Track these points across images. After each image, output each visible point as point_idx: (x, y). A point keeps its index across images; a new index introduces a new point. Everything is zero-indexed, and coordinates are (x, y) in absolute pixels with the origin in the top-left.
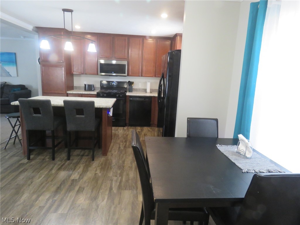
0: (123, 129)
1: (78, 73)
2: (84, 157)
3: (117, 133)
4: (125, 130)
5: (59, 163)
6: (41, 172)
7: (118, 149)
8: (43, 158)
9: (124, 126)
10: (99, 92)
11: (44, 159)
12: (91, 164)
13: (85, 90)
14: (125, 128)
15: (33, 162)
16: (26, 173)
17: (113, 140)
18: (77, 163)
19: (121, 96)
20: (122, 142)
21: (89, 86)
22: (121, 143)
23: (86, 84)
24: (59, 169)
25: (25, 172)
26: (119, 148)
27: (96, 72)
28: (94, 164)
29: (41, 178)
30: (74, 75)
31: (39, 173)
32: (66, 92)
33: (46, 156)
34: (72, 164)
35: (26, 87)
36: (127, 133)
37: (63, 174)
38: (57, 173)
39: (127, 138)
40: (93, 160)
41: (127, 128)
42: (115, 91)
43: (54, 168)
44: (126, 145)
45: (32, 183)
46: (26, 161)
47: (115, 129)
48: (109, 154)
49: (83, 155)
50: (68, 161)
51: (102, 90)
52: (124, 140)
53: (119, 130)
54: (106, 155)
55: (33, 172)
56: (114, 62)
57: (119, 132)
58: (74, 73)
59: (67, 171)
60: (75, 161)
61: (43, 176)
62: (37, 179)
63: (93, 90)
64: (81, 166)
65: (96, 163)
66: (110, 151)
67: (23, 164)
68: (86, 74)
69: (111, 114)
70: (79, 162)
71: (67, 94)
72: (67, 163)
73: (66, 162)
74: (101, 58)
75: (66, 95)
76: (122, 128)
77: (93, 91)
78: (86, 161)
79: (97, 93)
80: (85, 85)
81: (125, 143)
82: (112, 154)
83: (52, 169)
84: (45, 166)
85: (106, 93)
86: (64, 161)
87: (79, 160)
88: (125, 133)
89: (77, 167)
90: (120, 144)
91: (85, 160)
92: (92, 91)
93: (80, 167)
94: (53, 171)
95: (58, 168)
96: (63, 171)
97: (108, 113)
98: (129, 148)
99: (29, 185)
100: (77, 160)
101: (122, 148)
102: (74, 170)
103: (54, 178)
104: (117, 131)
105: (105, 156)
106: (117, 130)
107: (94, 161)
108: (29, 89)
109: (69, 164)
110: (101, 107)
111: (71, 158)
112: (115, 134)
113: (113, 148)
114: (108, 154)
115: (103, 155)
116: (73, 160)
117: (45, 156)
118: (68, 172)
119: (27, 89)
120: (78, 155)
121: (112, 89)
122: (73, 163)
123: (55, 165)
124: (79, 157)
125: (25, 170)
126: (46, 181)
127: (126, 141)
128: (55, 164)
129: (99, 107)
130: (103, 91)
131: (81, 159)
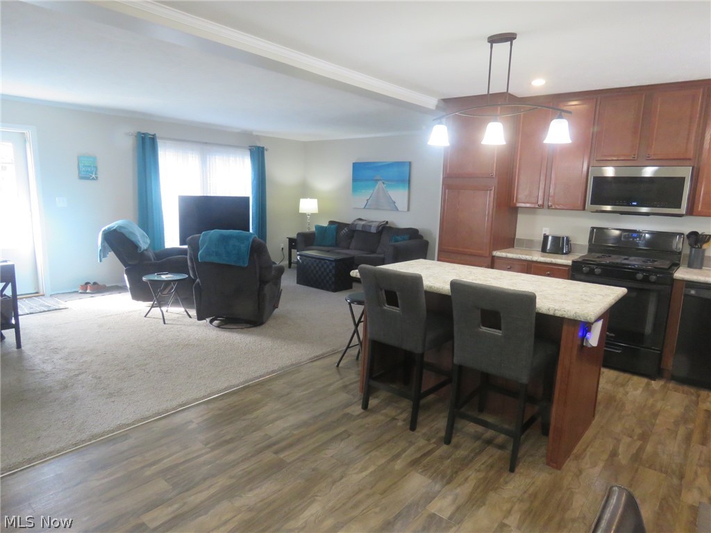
0: (648, 384)
1: (528, 205)
2: (491, 450)
3: (619, 396)
4: (653, 393)
5: (422, 442)
6: (373, 454)
7: (605, 457)
8: (393, 413)
9: (651, 376)
10: (580, 260)
11: (394, 419)
12: (502, 480)
13: (544, 250)
14: (656, 384)
15: (370, 420)
16: (343, 444)
17: (597, 417)
18: (465, 463)
19: (653, 278)
20: (631, 437)
21: (556, 239)
22: (626, 440)
23: (547, 234)
24: (414, 463)
25: (342, 440)
26: (614, 454)
27: (580, 203)
28: (510, 486)
29: (364, 474)
30: (519, 210)
31: (367, 457)
32: (491, 253)
33: (401, 413)
34: (449, 460)
35: (420, 233)
36: (659, 405)
37: (417, 483)
38: (403, 475)
39: (653, 425)
40: (512, 470)
41: (664, 387)
42: (635, 262)
43: (403, 456)
44: (641, 449)
45: (342, 477)
46: (357, 409)
47: (617, 378)
48: (570, 465)
49: (489, 442)
50: (445, 447)
51: (593, 254)
52: (638, 431)
53: (629, 388)
54: (559, 467)
55: (357, 447)
56: (649, 172)
57: (627, 393)
58: (519, 205)
59: (430, 477)
60: (461, 453)
61: (371, 469)
62: (356, 471)
63: (566, 254)
64: (473, 475)
65: (517, 485)
66: (578, 457)
67: (348, 417)
68: (549, 207)
69: (593, 339)
70: (471, 461)
71: (493, 257)
72: (438, 453)
73: (438, 447)
74: (606, 162)
75: (489, 260)
76: (645, 380)
77: (564, 256)
78: (492, 466)
79: (573, 262)
80: (546, 237)
81: (639, 443)
82: (581, 472)
83: (397, 456)
84: (388, 441)
85: (602, 265)
86: (434, 443)
87: (472, 455)
88: (651, 401)
89: (460, 478)
90: (618, 441)
91: (490, 461)
92: (563, 254)
93: (466, 479)
94: (399, 465)
95: (413, 458)
96: (420, 473)
97: (584, 336)
98: (650, 467)
99: (334, 482)
100: (466, 453)
101: (623, 459)
102: (448, 482)
103: (390, 486)
104: (621, 389)
105: (552, 467)
106: (623, 385)
107: (513, 475)
108: (425, 238)
109: (442, 458)
110: (558, 314)
111: (454, 440)
112: (611, 399)
113: (590, 450)
114: (564, 467)
115: (548, 464)
116: (457, 447)
117: (399, 411)
118: (430, 481)
119: (421, 237)
120: (477, 437)
121: (624, 255)
122: (453, 456)
123: (409, 447)
124: (478, 443)
125: (346, 435)
126: (372, 488)
127: (644, 437)
128: (411, 443)
129: (551, 313)
130: (595, 257)
131: (481, 451)
